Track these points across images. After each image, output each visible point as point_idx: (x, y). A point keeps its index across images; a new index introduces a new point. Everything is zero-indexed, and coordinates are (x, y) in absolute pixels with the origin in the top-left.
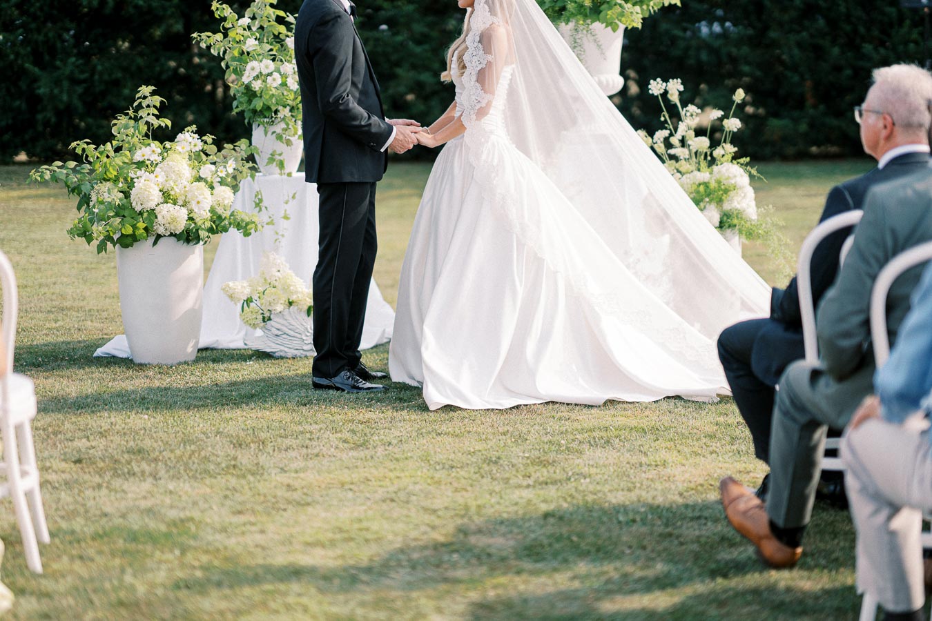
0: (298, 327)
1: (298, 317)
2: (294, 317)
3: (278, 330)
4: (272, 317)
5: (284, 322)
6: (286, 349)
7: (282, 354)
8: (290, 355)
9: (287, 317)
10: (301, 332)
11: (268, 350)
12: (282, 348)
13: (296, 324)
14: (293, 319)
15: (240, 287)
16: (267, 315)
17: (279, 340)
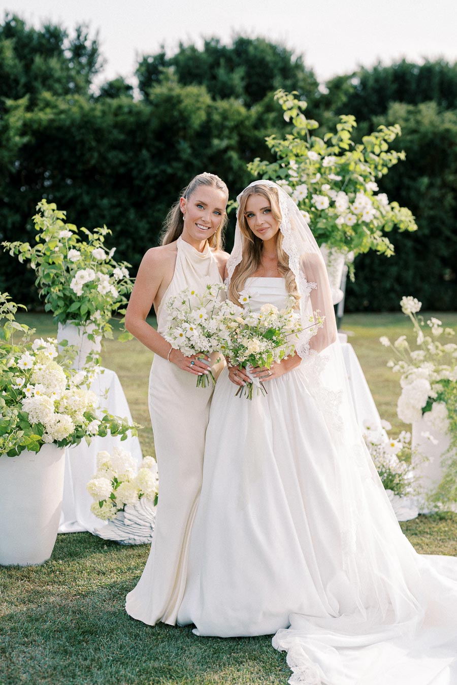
0: (148, 517)
1: (147, 507)
2: (144, 508)
3: (129, 520)
4: (126, 509)
5: (135, 513)
6: (136, 538)
7: (132, 542)
8: (138, 543)
9: (139, 508)
10: (150, 521)
11: (118, 539)
12: (132, 536)
13: (146, 514)
14: (144, 510)
15: (104, 486)
16: (120, 506)
17: (128, 530)
